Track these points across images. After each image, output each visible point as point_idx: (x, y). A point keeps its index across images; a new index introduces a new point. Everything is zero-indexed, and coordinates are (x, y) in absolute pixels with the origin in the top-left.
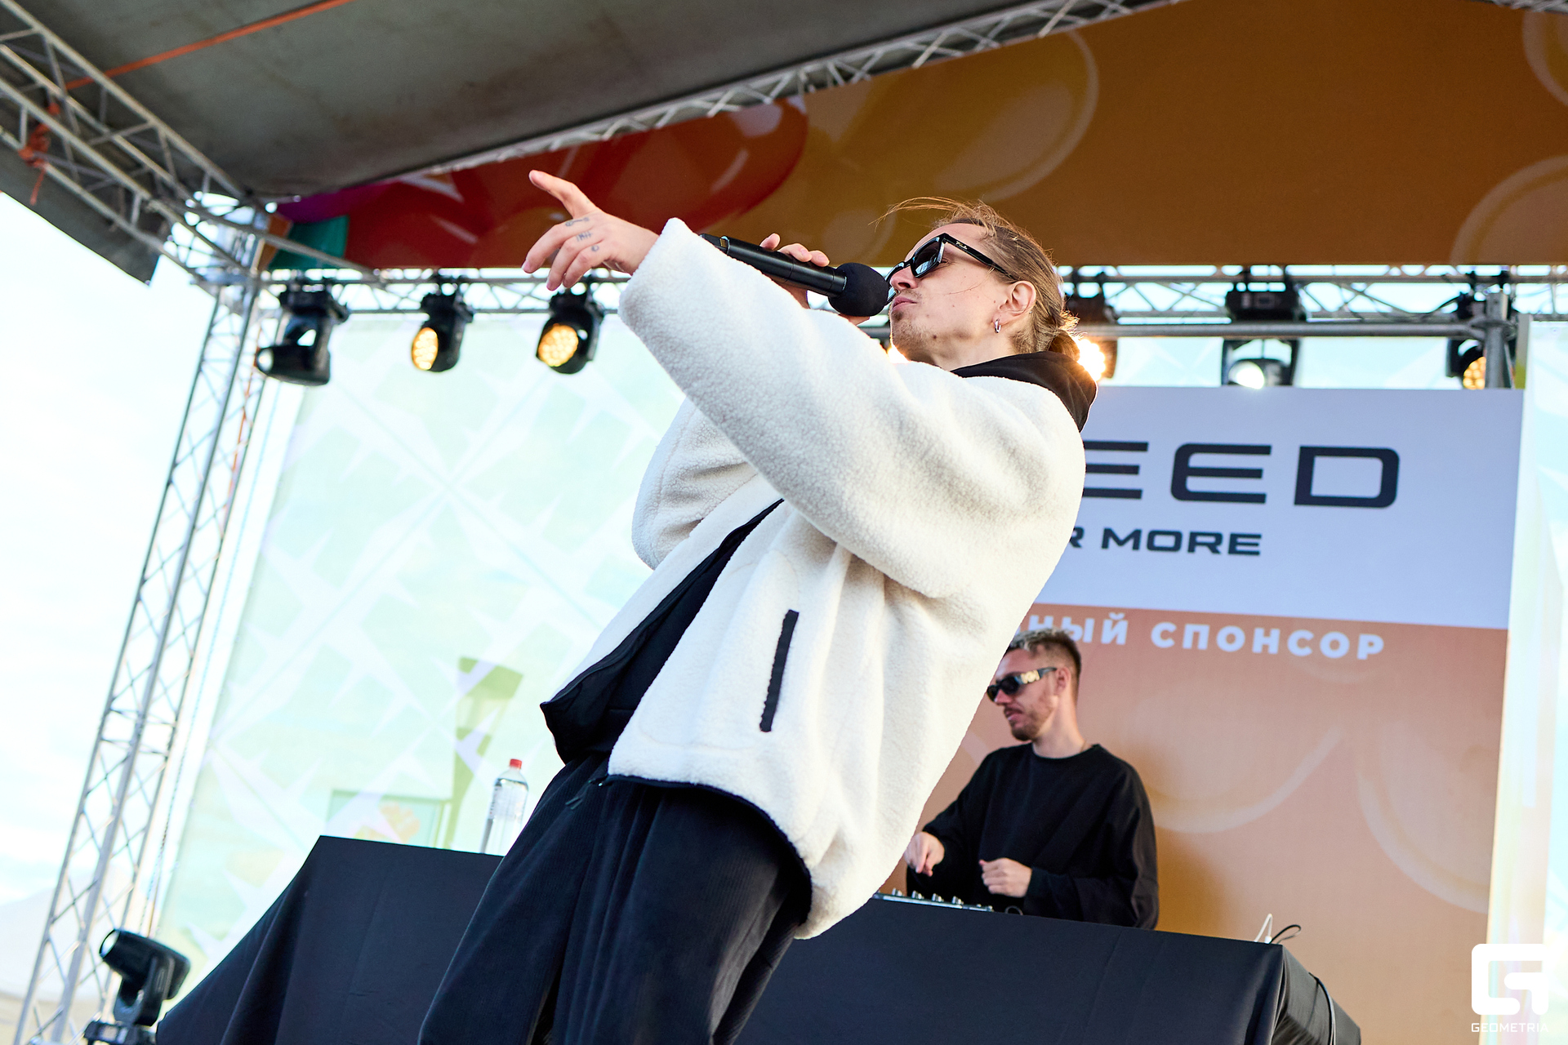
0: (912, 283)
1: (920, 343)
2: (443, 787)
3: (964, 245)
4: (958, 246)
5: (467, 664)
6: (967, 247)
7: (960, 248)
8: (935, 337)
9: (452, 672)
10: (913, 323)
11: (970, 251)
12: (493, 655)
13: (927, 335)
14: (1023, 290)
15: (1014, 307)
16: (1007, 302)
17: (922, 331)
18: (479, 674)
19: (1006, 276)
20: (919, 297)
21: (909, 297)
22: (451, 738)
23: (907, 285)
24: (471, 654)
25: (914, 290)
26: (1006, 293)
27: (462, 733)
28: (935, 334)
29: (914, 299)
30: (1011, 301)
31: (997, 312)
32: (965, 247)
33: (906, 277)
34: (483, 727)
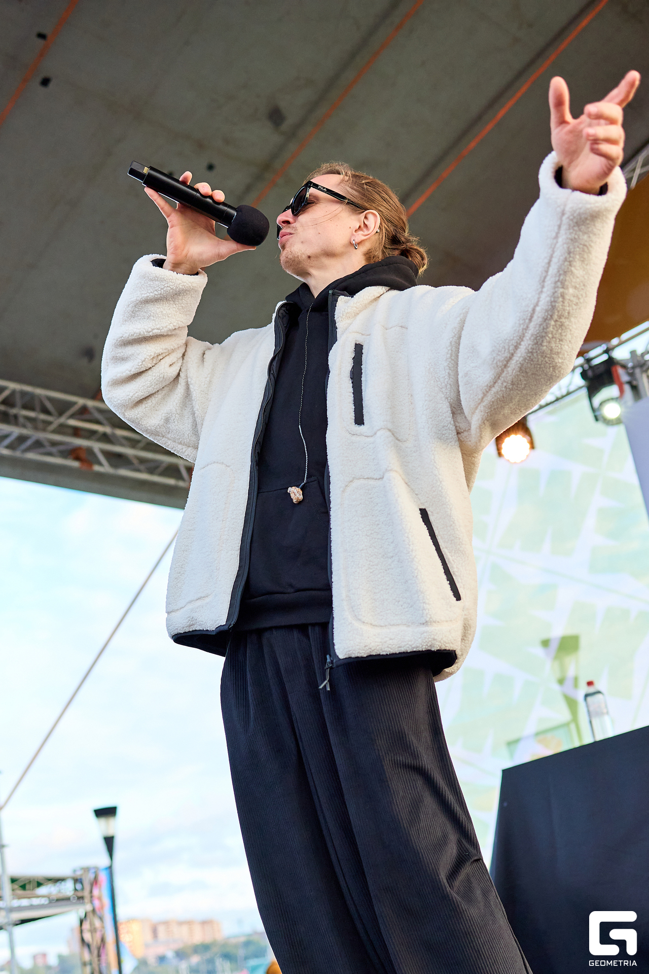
0: (291, 220)
1: (299, 262)
2: (564, 715)
3: (324, 188)
4: (319, 189)
5: (546, 643)
6: (327, 189)
7: (322, 191)
8: (309, 257)
9: (539, 651)
10: (292, 249)
11: (329, 192)
12: (558, 631)
13: (303, 256)
14: (370, 217)
15: (365, 230)
16: (360, 227)
17: (299, 254)
18: (554, 645)
19: (357, 207)
20: (296, 229)
21: (288, 231)
22: (556, 687)
23: (287, 222)
24: (545, 636)
25: (292, 225)
26: (359, 221)
27: (561, 681)
28: (309, 254)
29: (292, 232)
30: (362, 226)
31: (353, 235)
32: (325, 189)
33: (287, 216)
34: (571, 672)
